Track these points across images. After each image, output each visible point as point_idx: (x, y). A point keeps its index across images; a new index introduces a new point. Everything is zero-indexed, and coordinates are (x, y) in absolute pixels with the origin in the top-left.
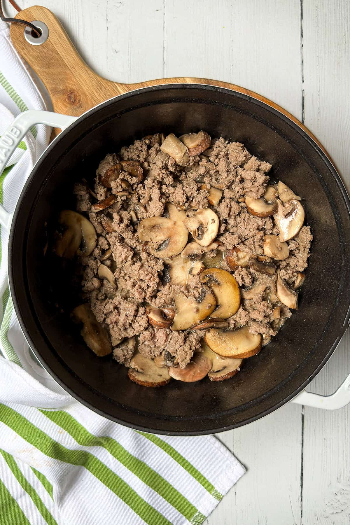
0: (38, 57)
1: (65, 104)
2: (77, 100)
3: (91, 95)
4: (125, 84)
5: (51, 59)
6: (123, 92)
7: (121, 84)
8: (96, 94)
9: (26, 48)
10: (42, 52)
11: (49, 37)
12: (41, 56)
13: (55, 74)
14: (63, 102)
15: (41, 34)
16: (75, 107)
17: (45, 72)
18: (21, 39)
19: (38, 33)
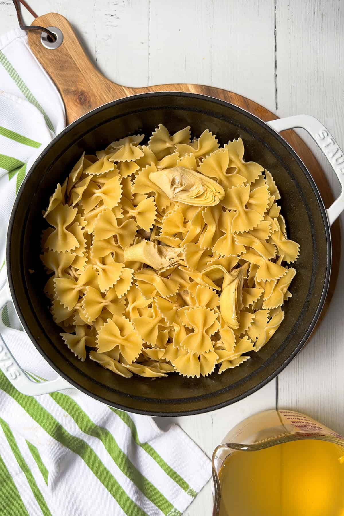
0: (53, 60)
1: (76, 103)
2: (87, 101)
3: (100, 97)
4: (132, 88)
5: (65, 62)
6: (129, 94)
7: (129, 88)
8: (105, 96)
9: (42, 51)
10: (56, 56)
11: (63, 42)
12: (55, 60)
13: (67, 77)
14: (75, 102)
15: (56, 39)
16: (85, 107)
17: (59, 74)
18: (38, 43)
19: (53, 38)
